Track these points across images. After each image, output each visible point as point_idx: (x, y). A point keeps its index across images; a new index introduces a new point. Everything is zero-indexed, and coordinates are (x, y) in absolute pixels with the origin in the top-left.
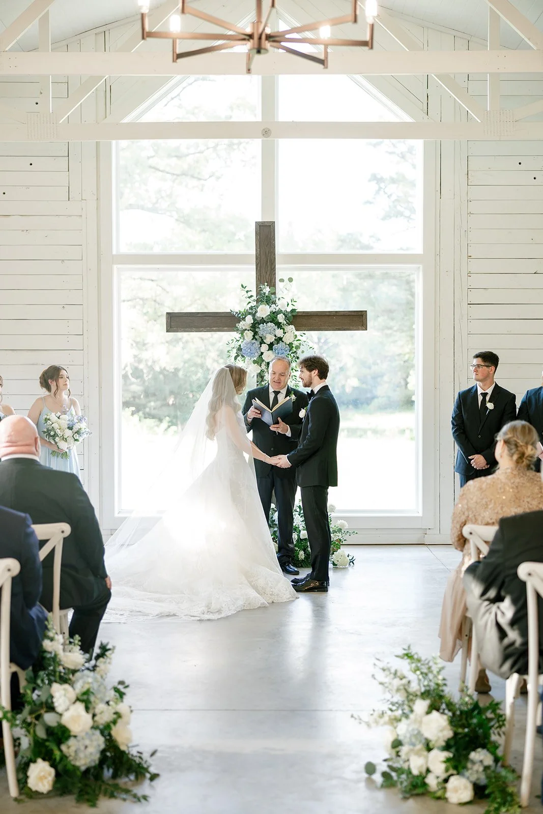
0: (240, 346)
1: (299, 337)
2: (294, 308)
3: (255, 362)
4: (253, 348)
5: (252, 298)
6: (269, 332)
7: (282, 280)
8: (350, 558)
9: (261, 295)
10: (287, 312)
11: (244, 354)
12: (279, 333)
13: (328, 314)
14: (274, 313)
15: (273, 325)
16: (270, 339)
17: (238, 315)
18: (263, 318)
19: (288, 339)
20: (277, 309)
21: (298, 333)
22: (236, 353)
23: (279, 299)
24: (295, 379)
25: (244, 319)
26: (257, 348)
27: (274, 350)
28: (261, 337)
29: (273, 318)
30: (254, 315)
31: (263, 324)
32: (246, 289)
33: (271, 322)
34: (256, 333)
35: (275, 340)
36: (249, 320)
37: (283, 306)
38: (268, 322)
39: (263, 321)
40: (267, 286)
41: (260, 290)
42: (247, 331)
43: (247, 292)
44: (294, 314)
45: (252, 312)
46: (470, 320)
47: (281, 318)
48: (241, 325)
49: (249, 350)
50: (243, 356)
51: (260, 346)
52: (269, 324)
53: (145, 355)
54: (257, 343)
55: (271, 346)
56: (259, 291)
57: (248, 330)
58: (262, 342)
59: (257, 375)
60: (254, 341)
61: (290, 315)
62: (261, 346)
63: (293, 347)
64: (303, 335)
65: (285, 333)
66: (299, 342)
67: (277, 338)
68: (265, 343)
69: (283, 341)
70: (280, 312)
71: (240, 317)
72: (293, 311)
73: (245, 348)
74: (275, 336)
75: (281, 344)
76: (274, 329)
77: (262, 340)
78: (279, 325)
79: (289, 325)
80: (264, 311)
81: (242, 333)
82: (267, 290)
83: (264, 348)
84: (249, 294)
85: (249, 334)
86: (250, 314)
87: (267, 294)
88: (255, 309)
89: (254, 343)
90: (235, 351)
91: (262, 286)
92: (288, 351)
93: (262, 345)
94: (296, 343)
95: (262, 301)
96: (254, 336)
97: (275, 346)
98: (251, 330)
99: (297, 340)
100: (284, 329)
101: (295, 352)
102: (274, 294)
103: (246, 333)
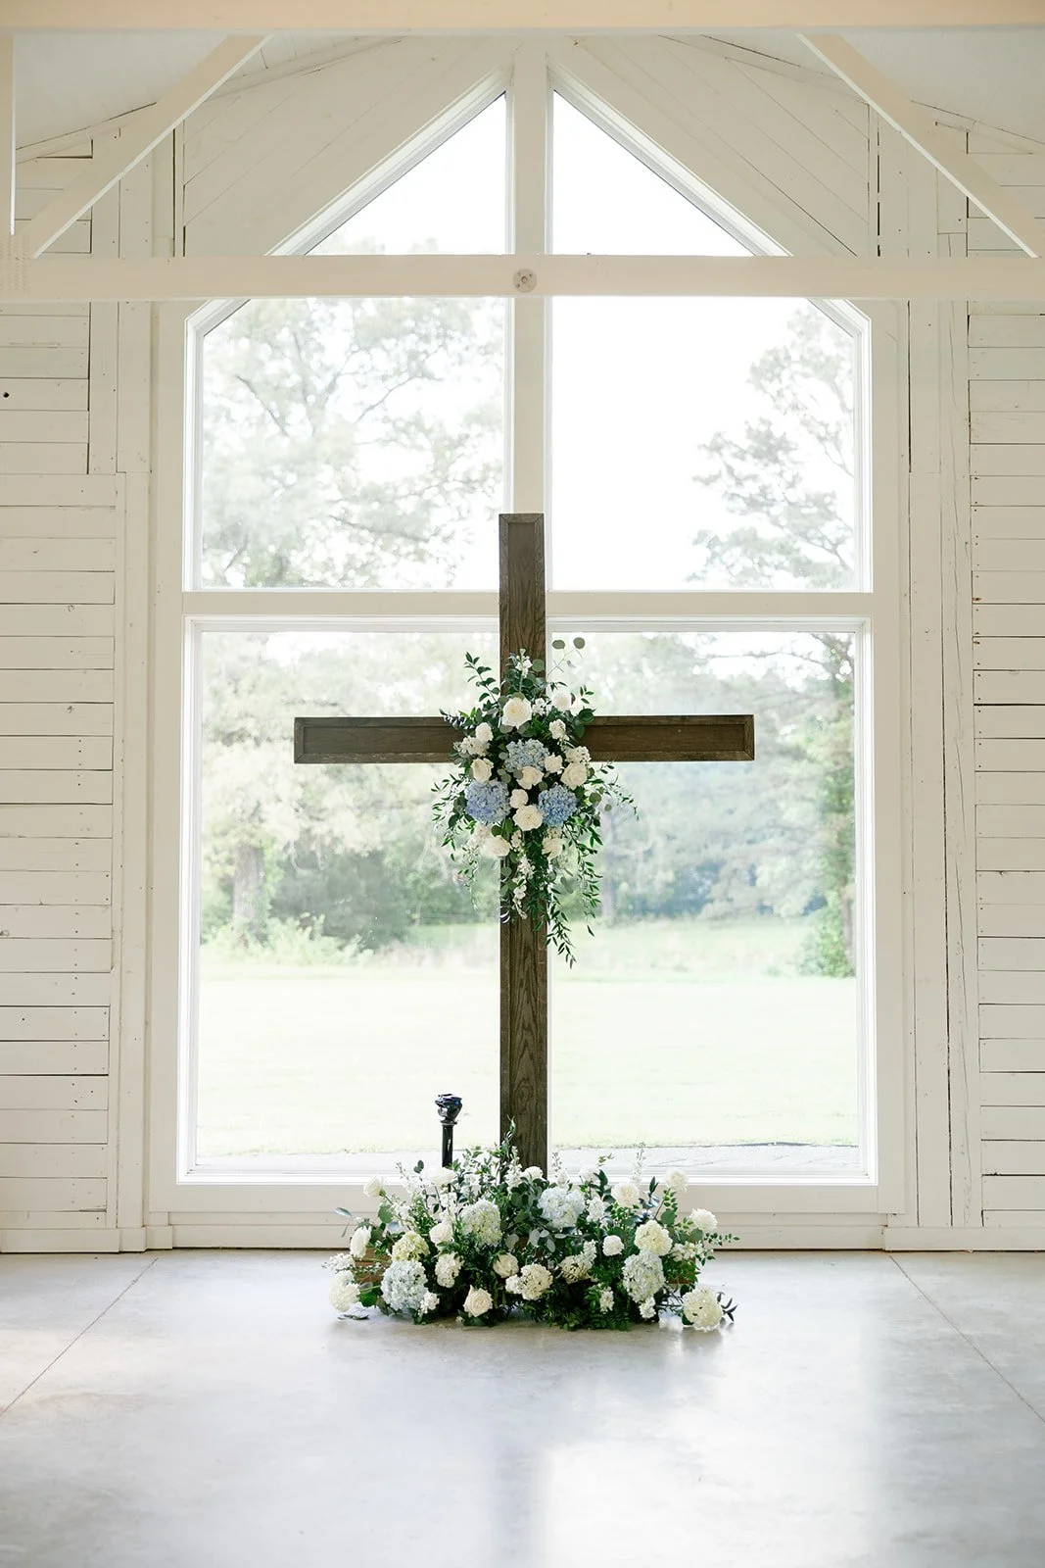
0: (462, 793)
1: (598, 775)
2: (587, 706)
3: (496, 831)
4: (491, 799)
5: (491, 686)
6: (529, 762)
7: (559, 644)
8: (724, 1302)
9: (511, 676)
10: (571, 716)
11: (472, 811)
12: (553, 763)
13: (663, 722)
14: (541, 718)
15: (539, 744)
16: (531, 777)
17: (459, 722)
18: (515, 728)
19: (574, 776)
20: (549, 708)
21: (596, 766)
22: (454, 810)
23: (553, 686)
24: (588, 871)
25: (472, 732)
26: (503, 800)
27: (540, 803)
28: (512, 774)
29: (538, 728)
30: (494, 722)
31: (516, 742)
32: (478, 665)
33: (534, 738)
34: (499, 764)
35: (543, 779)
36: (484, 733)
37: (562, 701)
38: (527, 739)
39: (515, 735)
40: (525, 655)
41: (510, 667)
42: (478, 760)
43: (480, 670)
44: (588, 721)
45: (490, 715)
46: (981, 741)
47: (557, 729)
48: (466, 745)
49: (483, 805)
50: (469, 818)
51: (507, 794)
52: (530, 742)
53: (319, 829)
54: (502, 787)
55: (533, 795)
56: (507, 668)
57: (482, 758)
58: (513, 785)
59: (502, 862)
60: (495, 782)
61: (577, 722)
62: (510, 795)
63: (585, 797)
64: (607, 769)
65: (565, 764)
66: (599, 786)
67: (547, 775)
68: (520, 787)
69: (562, 784)
70: (555, 715)
71: (463, 727)
72: (586, 713)
73: (475, 798)
74: (544, 771)
75: (556, 789)
76: (542, 755)
77: (514, 780)
78: (553, 746)
79: (576, 746)
80: (518, 712)
81: (467, 765)
82: (525, 665)
83: (519, 798)
84: (485, 676)
85: (483, 769)
86: (484, 720)
87: (525, 674)
88: (497, 707)
89: (496, 787)
90: (450, 806)
91: (512, 657)
92: (574, 805)
93: (514, 791)
94: (590, 789)
95: (512, 691)
96: (494, 771)
97: (544, 794)
98: (487, 757)
99: (595, 782)
100: (564, 757)
101: (591, 808)
102: (542, 674)
103: (476, 765)
